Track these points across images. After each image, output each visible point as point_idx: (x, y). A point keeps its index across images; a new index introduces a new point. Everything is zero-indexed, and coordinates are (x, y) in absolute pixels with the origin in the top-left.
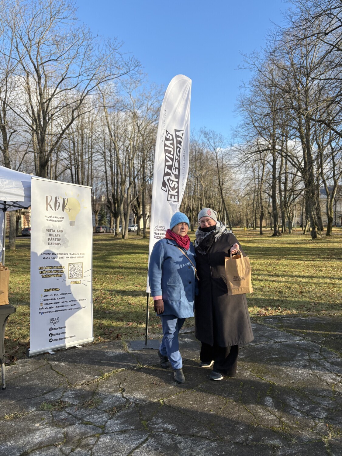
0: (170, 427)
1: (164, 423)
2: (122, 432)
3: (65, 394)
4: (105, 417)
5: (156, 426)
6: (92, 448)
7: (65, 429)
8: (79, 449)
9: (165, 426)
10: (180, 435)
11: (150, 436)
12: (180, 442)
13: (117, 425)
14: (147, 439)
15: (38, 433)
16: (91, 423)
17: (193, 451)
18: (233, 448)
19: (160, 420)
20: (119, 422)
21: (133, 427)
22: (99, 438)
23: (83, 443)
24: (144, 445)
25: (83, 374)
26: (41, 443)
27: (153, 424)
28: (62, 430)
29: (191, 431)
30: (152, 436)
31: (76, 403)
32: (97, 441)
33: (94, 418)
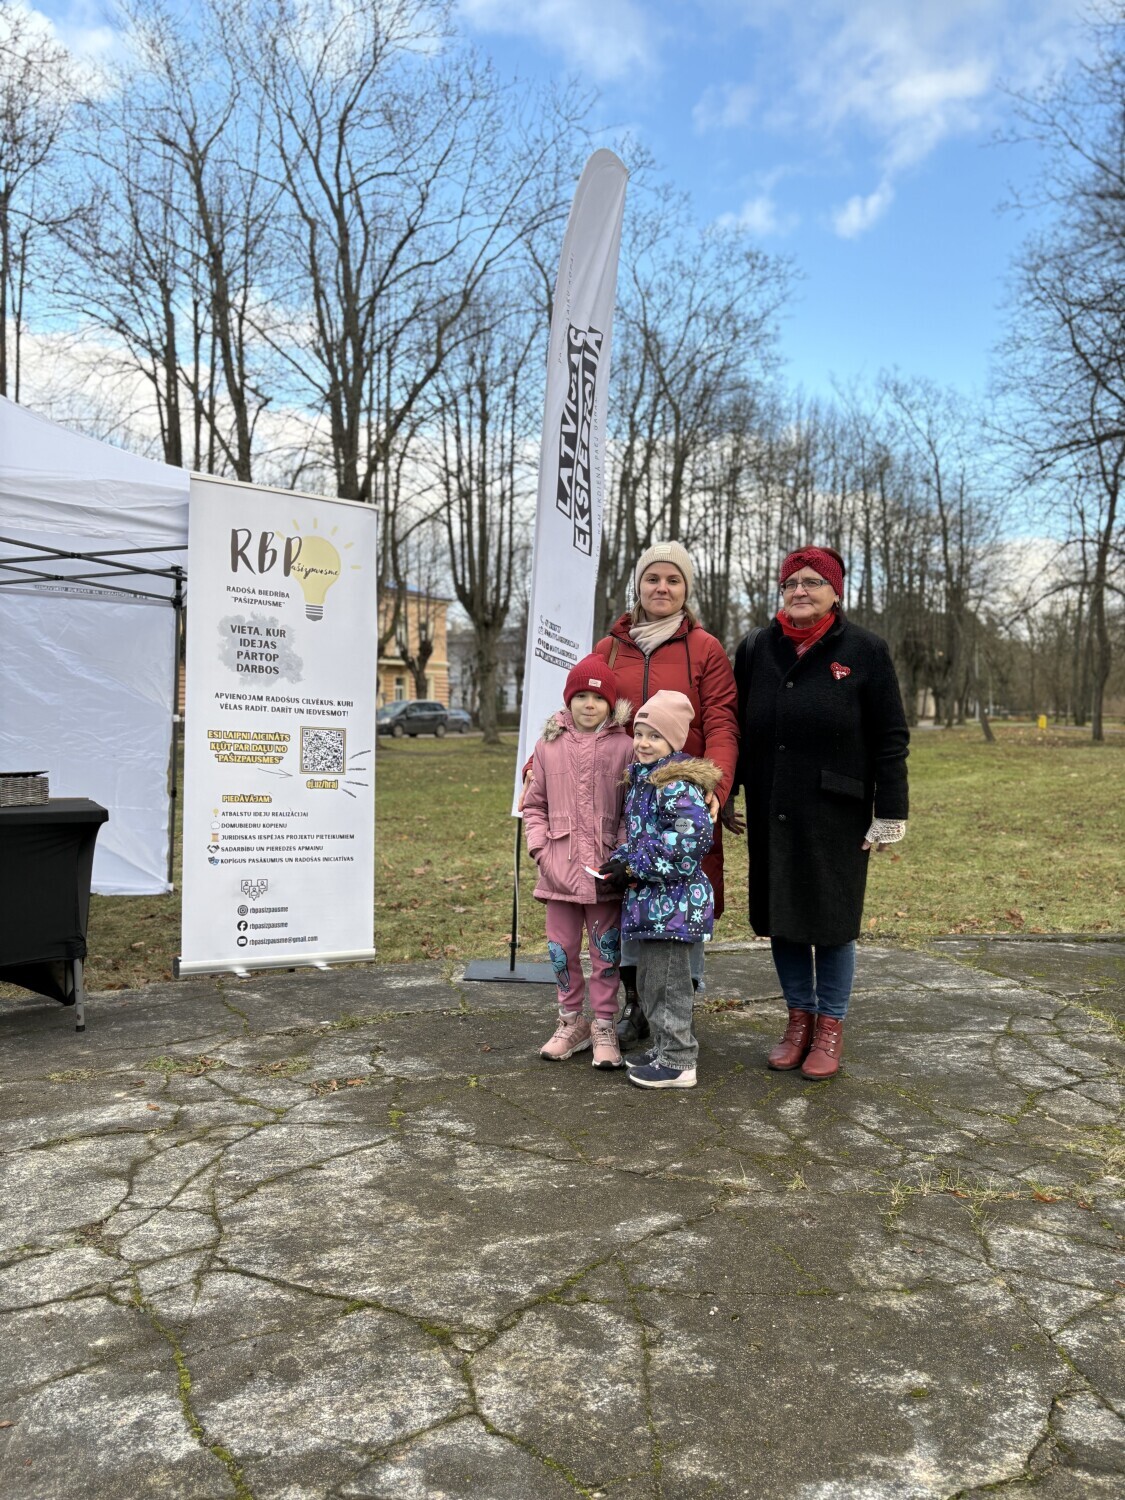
0: (459, 1127)
1: (448, 1118)
2: (327, 1125)
3: (224, 1047)
4: (300, 1094)
5: (422, 1123)
6: (230, 1145)
7: (184, 1108)
8: (197, 1144)
9: (449, 1124)
10: (477, 1143)
11: (393, 1137)
12: (466, 1156)
13: (321, 1111)
14: (381, 1143)
15: (114, 1109)
16: (255, 1102)
17: (489, 1174)
18: (608, 1180)
19: (443, 1113)
20: (329, 1106)
21: (360, 1120)
22: (259, 1129)
23: (213, 1134)
24: (367, 1152)
25: (297, 1016)
26: (111, 1125)
27: (419, 1118)
28: (176, 1108)
29: (512, 1140)
30: (399, 1137)
31: (241, 1065)
32: (250, 1135)
33: (269, 1094)
